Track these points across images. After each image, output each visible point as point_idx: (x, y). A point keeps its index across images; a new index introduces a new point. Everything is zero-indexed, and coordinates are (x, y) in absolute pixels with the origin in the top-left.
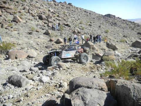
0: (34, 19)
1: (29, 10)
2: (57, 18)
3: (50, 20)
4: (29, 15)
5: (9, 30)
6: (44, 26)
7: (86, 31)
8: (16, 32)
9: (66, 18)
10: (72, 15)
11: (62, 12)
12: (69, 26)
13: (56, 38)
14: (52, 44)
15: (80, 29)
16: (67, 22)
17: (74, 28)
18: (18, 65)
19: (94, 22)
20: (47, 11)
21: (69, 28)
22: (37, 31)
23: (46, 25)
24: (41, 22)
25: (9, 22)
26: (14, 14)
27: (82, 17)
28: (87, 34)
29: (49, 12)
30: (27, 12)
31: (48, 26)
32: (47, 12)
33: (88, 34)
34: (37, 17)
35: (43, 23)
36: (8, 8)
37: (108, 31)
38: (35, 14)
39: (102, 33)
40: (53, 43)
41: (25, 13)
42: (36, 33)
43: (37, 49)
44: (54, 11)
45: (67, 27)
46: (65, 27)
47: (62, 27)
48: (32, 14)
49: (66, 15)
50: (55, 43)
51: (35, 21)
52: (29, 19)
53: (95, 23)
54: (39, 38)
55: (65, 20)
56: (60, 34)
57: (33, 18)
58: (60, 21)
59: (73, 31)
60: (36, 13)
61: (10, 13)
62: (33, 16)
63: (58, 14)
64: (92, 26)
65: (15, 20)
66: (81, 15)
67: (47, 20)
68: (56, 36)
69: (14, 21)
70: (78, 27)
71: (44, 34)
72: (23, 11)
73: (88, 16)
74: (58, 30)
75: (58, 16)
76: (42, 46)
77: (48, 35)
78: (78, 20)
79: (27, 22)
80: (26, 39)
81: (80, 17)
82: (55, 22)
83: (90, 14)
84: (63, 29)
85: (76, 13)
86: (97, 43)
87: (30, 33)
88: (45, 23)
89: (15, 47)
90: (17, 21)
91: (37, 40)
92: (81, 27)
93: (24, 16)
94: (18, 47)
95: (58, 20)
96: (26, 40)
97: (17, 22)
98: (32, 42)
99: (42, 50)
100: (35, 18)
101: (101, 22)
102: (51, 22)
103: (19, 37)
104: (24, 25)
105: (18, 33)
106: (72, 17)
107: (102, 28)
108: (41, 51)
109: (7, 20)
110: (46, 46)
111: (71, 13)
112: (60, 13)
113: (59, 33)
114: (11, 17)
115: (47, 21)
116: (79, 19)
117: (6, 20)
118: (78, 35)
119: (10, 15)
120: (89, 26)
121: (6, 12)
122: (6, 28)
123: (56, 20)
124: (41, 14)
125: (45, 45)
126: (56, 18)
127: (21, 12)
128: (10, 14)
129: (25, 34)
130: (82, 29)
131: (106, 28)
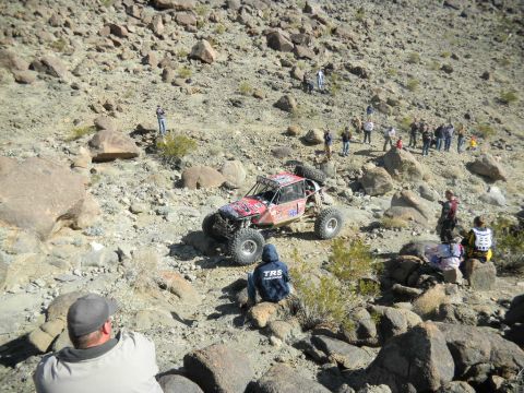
0: (254, 45)
1: (240, 11)
2: (329, 40)
3: (302, 50)
4: (241, 30)
5: (181, 89)
6: (281, 77)
7: (421, 94)
8: (200, 97)
9: (363, 37)
10: (387, 22)
11: (354, 12)
12: (364, 76)
13: (309, 121)
14: (293, 146)
15: (402, 85)
16: (360, 56)
17: (382, 81)
18: (202, 204)
19: (467, 57)
20: (300, 10)
21: (364, 82)
22: (255, 96)
23: (285, 72)
24: (272, 60)
25: (182, 61)
26: (195, 28)
27: (428, 33)
28: (421, 107)
29: (306, 16)
30: (235, 18)
31: (292, 74)
32: (300, 15)
33: (428, 108)
34: (264, 40)
35: (280, 64)
36: (181, 9)
37: (514, 99)
38: (258, 24)
39: (486, 103)
40: (295, 140)
41: (228, 24)
42: (252, 100)
43: (248, 157)
44: (325, 8)
45: (356, 77)
46: (347, 80)
47: (339, 79)
48: (248, 26)
49: (366, 25)
50: (300, 144)
51: (255, 55)
52: (238, 48)
53: (471, 60)
54: (258, 119)
55: (355, 48)
56: (325, 107)
57: (249, 40)
58: (336, 54)
59: (375, 94)
60: (262, 23)
61: (185, 25)
62: (251, 34)
63: (338, 18)
64: (453, 74)
65: (197, 54)
66: (426, 20)
67: (294, 51)
68: (313, 113)
69: (195, 58)
70: (396, 77)
71: (276, 105)
72: (223, 13)
73: (451, 26)
74: (322, 93)
75: (334, 31)
76: (263, 149)
77: (286, 110)
78: (407, 45)
79: (230, 60)
80: (223, 123)
81: (416, 33)
82: (319, 55)
83: (463, 15)
84: (339, 88)
85: (407, 11)
86: (436, 152)
87: (236, 104)
88: (285, 64)
89: (196, 148)
90: (203, 58)
91: (253, 127)
92: (409, 76)
93: (225, 34)
94: (202, 150)
95: (329, 48)
96: (224, 125)
97: (203, 62)
98: (238, 132)
99: (261, 162)
100: (258, 41)
101: (499, 55)
102: (304, 58)
103: (205, 115)
104: (223, 69)
105: (204, 102)
106: (385, 34)
107: (496, 80)
108: (259, 164)
109: (176, 52)
110: (275, 148)
111: (386, 12)
112: (343, 16)
113: (323, 101)
114: (187, 43)
115: (292, 55)
116: (409, 42)
117: (173, 54)
118: (385, 113)
119: (186, 34)
120: (443, 73)
121: (176, 21)
122: (174, 84)
123: (321, 48)
124: (275, 29)
125: (272, 147)
126: (325, 40)
127: (218, 19)
128: (186, 29)
129: (222, 106)
130: (410, 88)
131: (511, 81)
